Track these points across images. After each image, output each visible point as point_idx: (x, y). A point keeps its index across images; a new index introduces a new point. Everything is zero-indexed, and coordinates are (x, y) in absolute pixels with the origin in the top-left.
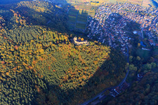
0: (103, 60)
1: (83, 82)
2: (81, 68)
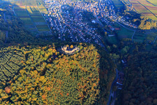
0: (98, 60)
1: (97, 91)
2: (87, 78)
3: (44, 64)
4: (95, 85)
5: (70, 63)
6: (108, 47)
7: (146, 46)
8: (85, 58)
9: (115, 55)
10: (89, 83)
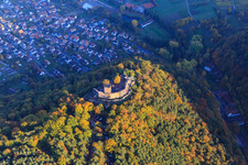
3: (98, 146)
4: (207, 138)
5: (143, 117)
6: (162, 50)
7: (229, 22)
8: (157, 94)
9: (186, 62)
10: (196, 141)
